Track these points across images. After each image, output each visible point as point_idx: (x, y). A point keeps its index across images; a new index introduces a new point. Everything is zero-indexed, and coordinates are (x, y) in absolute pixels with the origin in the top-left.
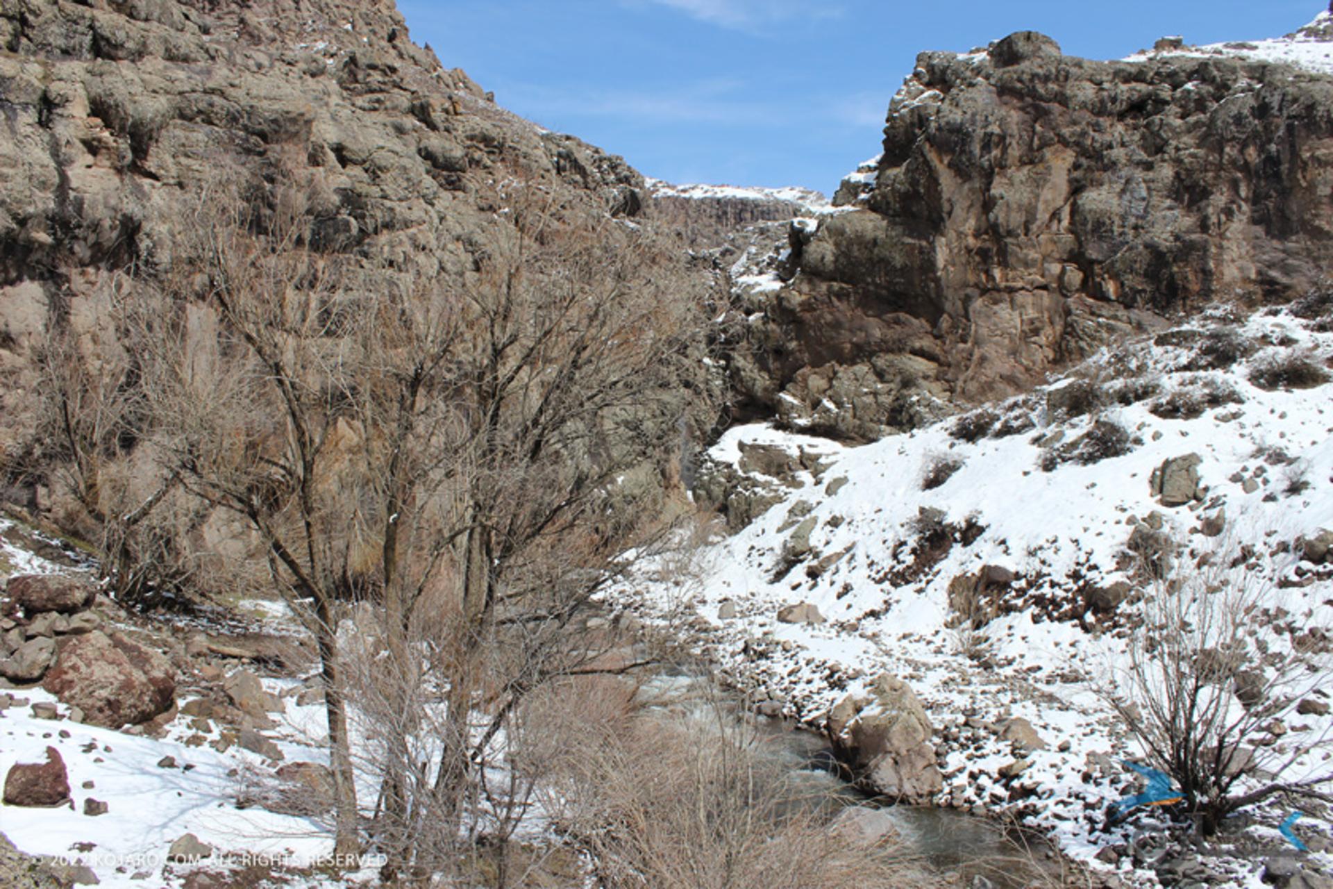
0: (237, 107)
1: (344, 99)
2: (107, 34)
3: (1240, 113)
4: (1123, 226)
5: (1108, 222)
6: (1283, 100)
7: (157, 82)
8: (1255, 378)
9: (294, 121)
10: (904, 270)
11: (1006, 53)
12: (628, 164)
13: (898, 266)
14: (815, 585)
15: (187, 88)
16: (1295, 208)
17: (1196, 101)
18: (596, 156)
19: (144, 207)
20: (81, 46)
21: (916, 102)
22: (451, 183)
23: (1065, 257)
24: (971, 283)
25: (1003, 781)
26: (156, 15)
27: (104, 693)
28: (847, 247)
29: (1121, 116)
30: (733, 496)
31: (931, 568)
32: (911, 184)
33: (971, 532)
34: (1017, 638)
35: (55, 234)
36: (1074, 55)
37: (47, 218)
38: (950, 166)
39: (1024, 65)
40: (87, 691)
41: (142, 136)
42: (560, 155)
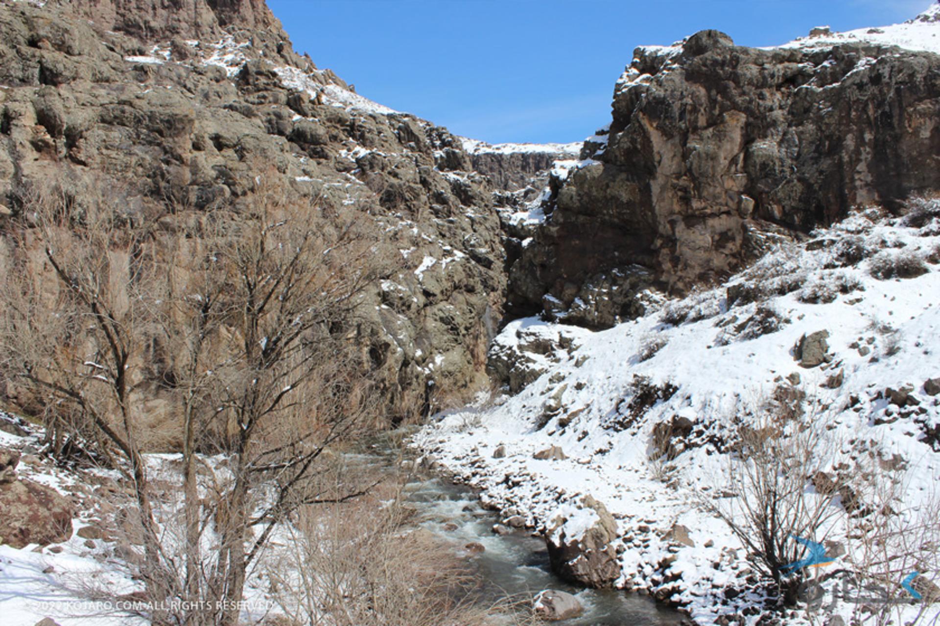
0: (142, 113)
1: (239, 96)
2: (50, 66)
3: (861, 82)
4: (783, 166)
5: (771, 164)
6: (891, 71)
7: (85, 97)
8: (874, 273)
9: (181, 120)
10: (629, 204)
11: (694, 47)
12: (450, 132)
13: (625, 201)
14: (564, 432)
15: (106, 101)
16: (905, 148)
17: (831, 73)
18: (428, 127)
19: (76, 185)
20: (33, 76)
21: (633, 84)
22: (316, 153)
23: (742, 190)
24: (677, 211)
25: (661, 570)
26: (86, 51)
27: (17, 524)
28: (588, 189)
29: (778, 87)
30: (513, 370)
31: (642, 417)
32: (631, 142)
33: (669, 391)
34: (696, 466)
35: (13, 207)
36: (743, 45)
37: (7, 196)
38: (657, 128)
39: (708, 55)
40: (5, 523)
41: (75, 136)
42: (400, 128)
